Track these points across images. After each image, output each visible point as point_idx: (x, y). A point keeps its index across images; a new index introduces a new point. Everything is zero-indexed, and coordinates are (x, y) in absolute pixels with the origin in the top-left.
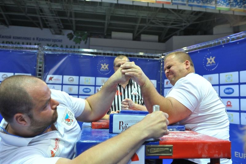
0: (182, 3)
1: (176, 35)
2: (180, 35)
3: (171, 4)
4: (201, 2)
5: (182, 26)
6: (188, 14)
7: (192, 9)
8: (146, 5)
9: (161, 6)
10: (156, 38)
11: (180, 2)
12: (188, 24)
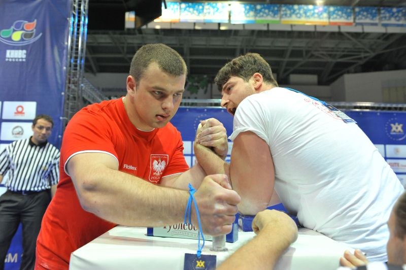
0: (372, 22)
1: (348, 72)
2: (356, 72)
3: (354, 24)
4: (403, 18)
5: (360, 59)
6: (373, 39)
7: (386, 29)
8: (312, 29)
9: (336, 29)
10: (314, 78)
11: (368, 21)
12: (372, 54)
